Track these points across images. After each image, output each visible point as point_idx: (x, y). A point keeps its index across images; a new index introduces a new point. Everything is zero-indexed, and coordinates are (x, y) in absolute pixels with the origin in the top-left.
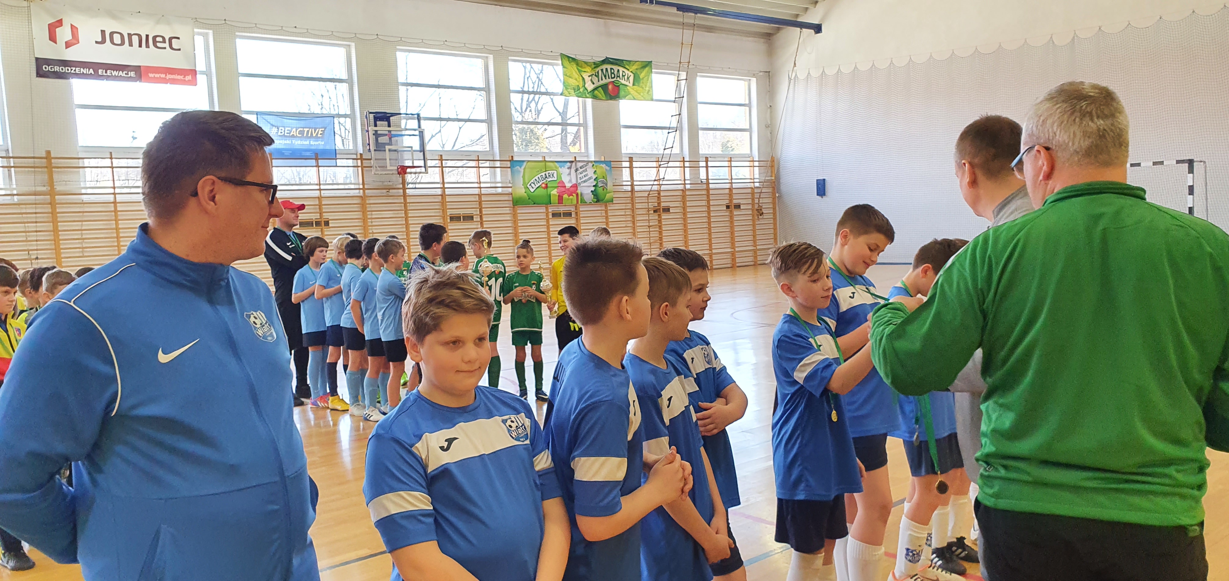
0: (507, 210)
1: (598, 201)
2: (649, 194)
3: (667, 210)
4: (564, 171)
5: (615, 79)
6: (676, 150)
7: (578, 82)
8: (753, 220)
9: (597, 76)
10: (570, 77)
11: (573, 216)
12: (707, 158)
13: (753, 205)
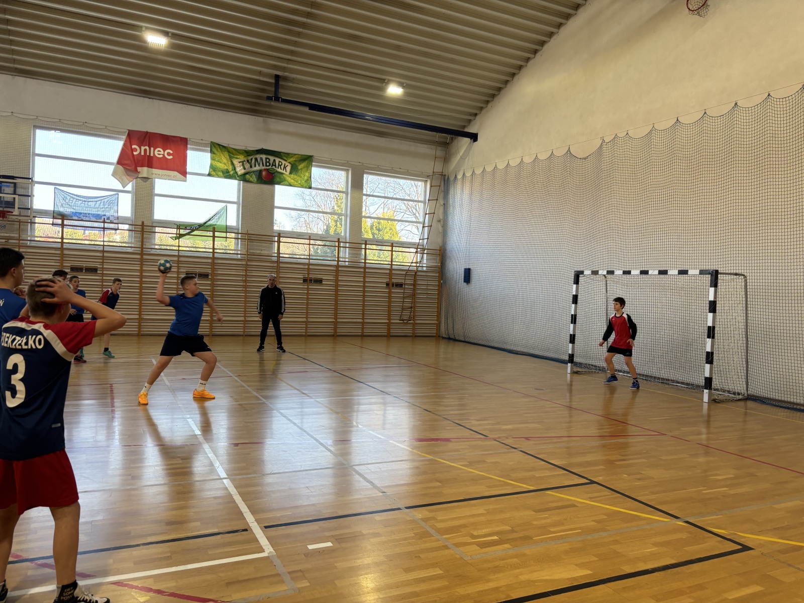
0: (136, 267)
5: (270, 167)
7: (227, 166)
9: (250, 163)
10: (218, 162)
11: (209, 277)
12: (366, 241)
13: (415, 285)
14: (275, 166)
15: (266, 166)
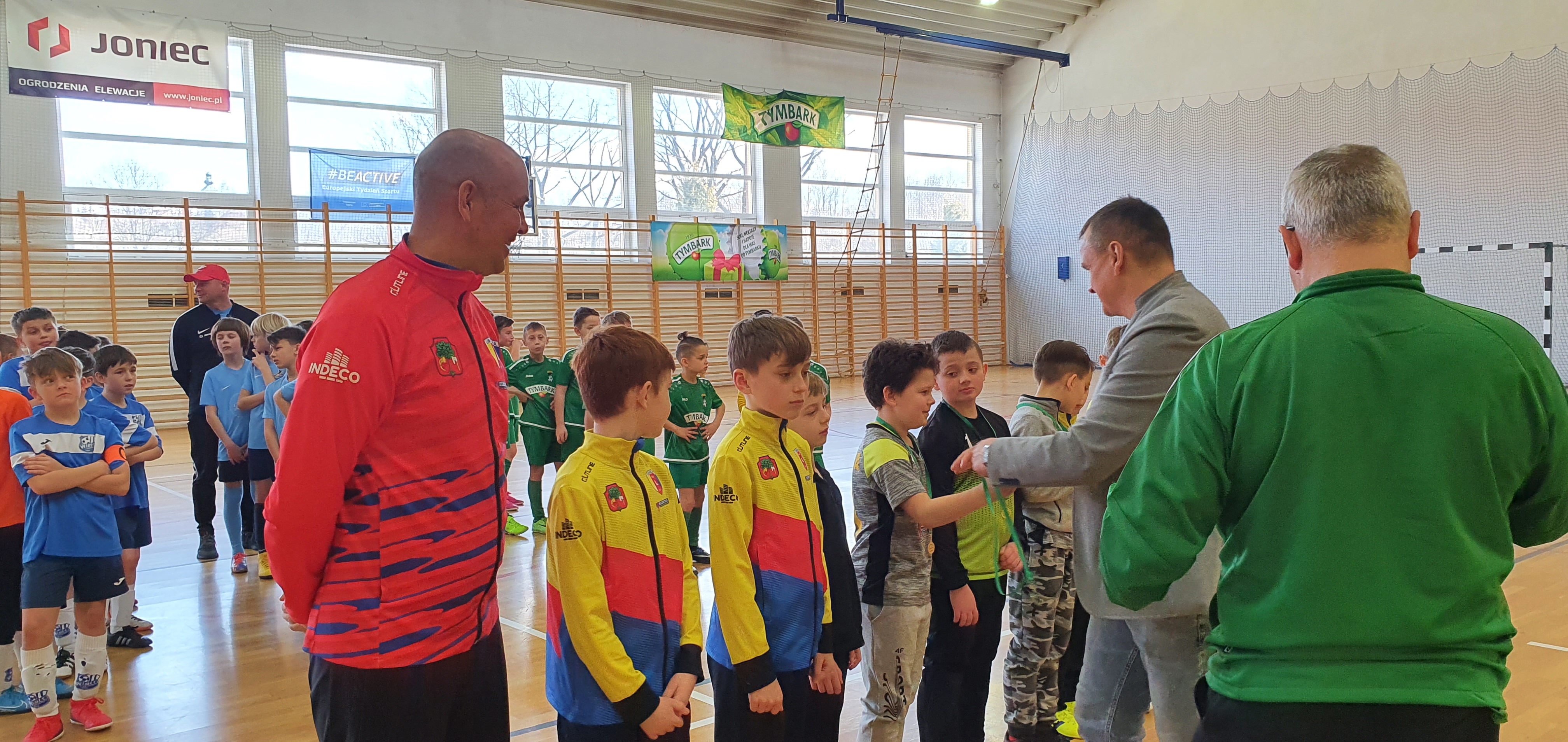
0: (645, 287)
1: (767, 277)
2: (835, 271)
3: (859, 292)
4: (723, 237)
5: (795, 119)
6: (875, 214)
7: (745, 121)
8: (975, 309)
9: (770, 114)
10: (734, 115)
11: (733, 296)
12: (914, 226)
13: (974, 288)
14: (800, 116)
15: (790, 117)
